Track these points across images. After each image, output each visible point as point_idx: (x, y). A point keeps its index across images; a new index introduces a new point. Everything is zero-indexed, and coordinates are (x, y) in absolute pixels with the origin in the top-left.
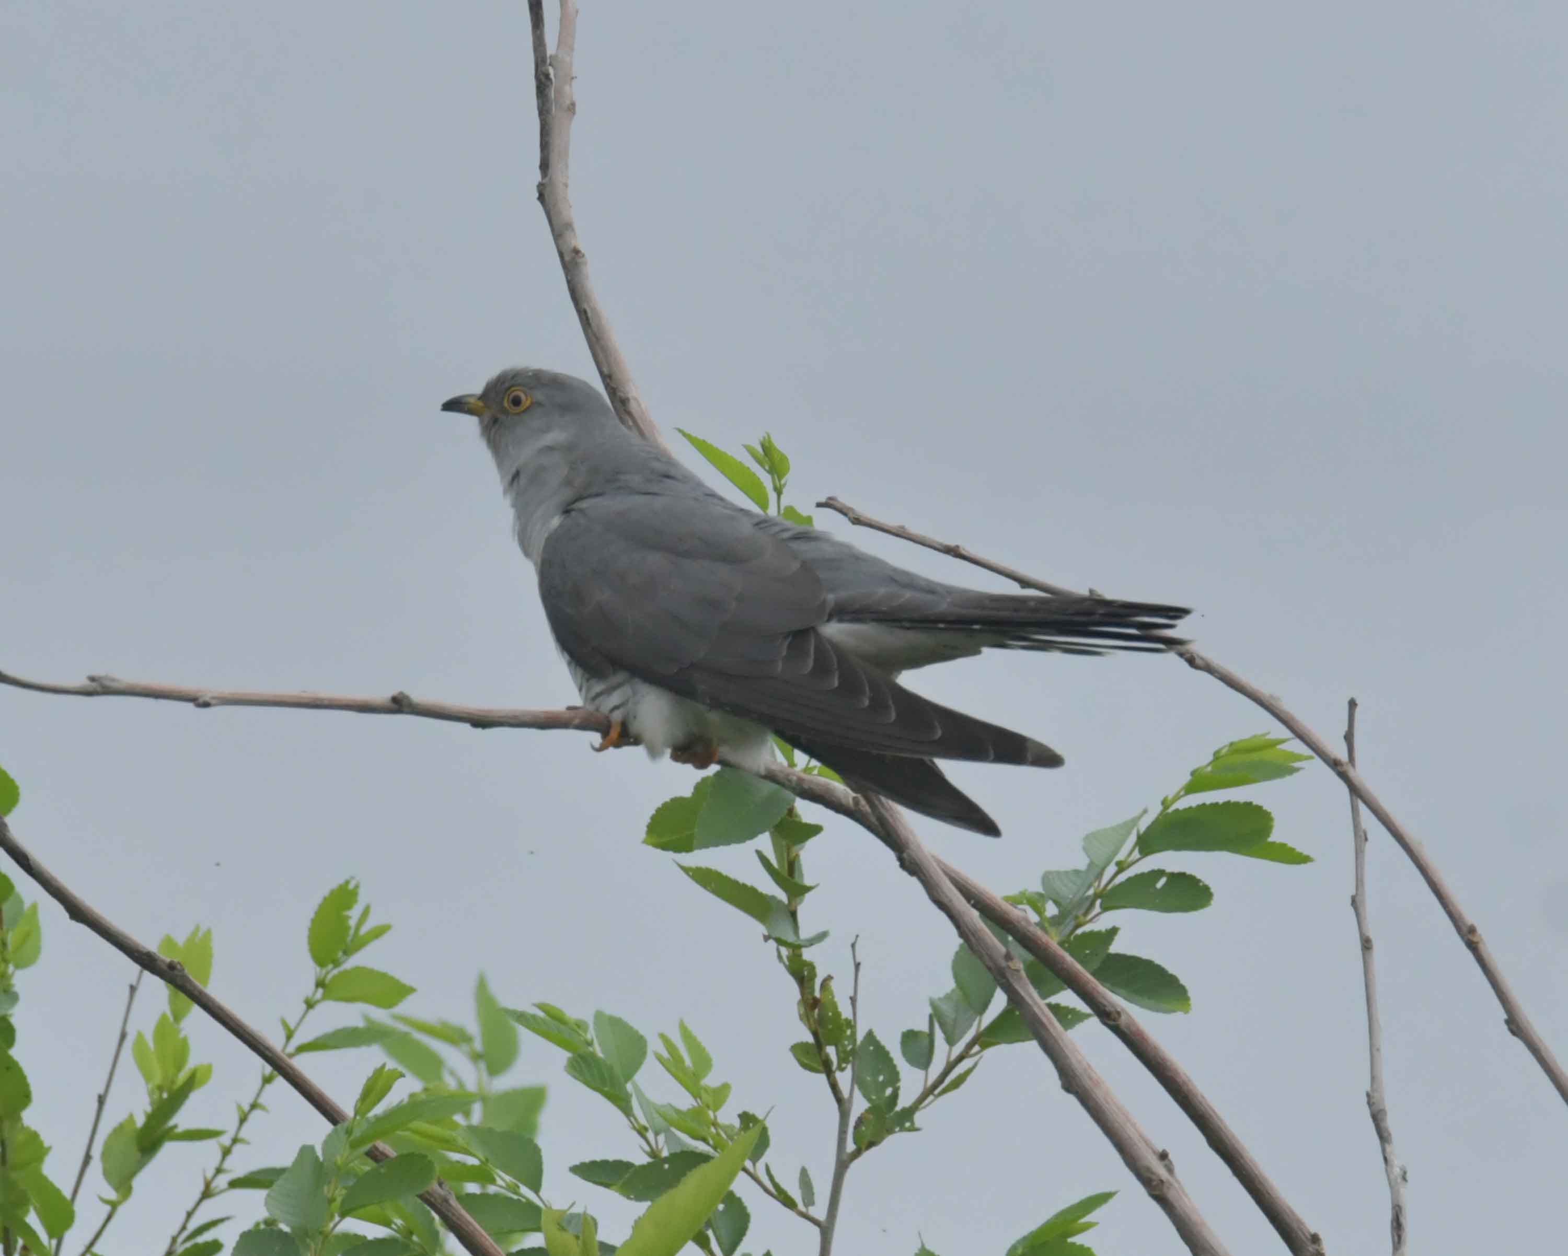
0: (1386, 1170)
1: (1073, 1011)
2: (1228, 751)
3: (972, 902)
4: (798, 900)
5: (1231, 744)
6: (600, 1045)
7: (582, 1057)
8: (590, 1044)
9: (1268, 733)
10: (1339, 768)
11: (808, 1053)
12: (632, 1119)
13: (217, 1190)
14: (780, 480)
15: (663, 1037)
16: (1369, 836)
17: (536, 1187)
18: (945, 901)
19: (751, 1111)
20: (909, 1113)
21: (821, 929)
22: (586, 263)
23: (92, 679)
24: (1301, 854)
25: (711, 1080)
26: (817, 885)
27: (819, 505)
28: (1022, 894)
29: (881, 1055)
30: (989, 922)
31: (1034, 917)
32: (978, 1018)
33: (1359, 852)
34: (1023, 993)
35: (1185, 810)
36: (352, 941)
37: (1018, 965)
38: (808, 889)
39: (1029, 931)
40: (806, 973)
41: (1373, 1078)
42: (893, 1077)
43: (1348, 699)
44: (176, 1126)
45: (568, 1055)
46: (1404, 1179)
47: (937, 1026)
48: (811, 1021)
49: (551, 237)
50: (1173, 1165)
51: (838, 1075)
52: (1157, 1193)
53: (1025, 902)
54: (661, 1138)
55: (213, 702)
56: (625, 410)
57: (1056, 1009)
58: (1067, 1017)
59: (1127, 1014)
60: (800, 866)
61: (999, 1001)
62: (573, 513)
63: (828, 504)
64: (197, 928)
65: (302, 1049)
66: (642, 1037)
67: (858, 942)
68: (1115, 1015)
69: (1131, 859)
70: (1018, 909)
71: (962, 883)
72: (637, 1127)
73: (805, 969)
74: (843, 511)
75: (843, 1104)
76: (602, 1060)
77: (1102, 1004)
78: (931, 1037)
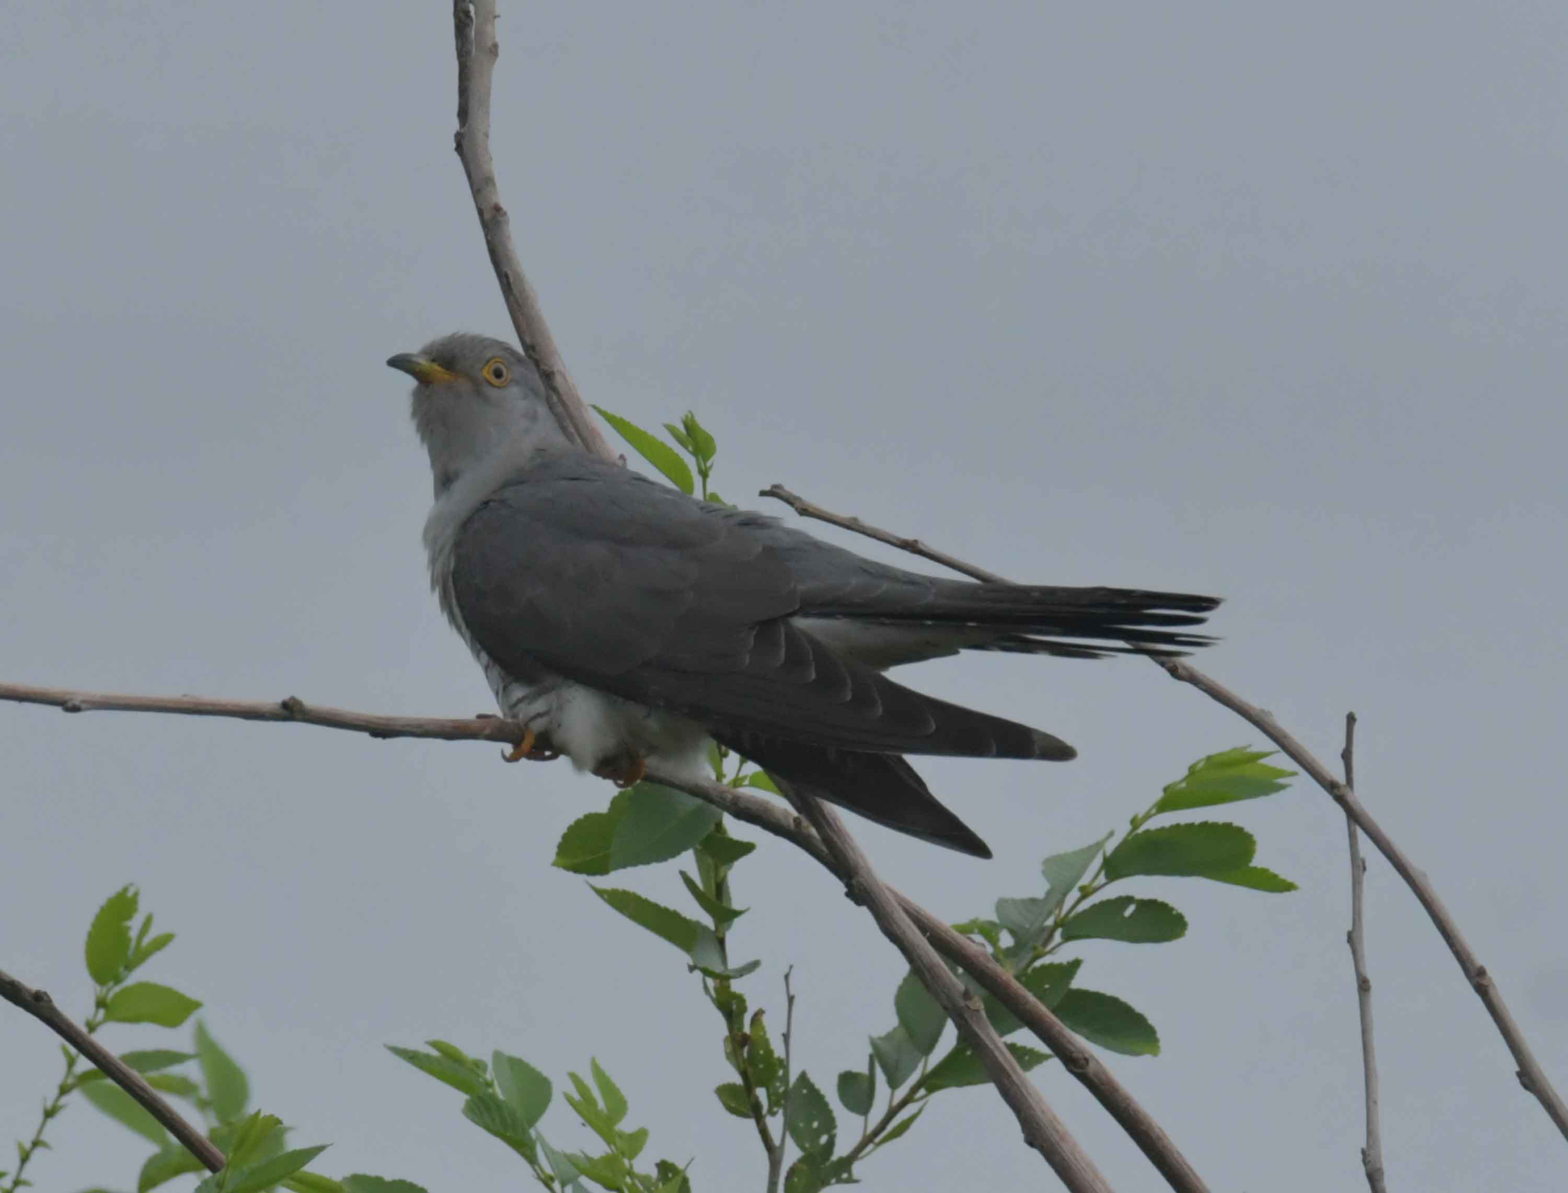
1: (1031, 1051)
2: (1205, 765)
3: (928, 934)
4: (726, 925)
5: (1209, 757)
6: (501, 1087)
7: (480, 1098)
8: (489, 1085)
9: (1250, 746)
10: (1336, 791)
11: (736, 1095)
12: (537, 1167)
14: (705, 463)
15: (574, 1077)
16: (1367, 865)
18: (898, 932)
19: (670, 1159)
20: (846, 1163)
21: (751, 959)
22: (507, 222)
24: (1284, 881)
25: (626, 1126)
26: (748, 909)
27: (763, 493)
28: (973, 922)
29: (815, 1099)
31: (990, 949)
32: (923, 1060)
33: (1357, 884)
34: (983, 1036)
35: (1157, 830)
36: (134, 953)
37: (978, 1004)
38: (737, 914)
39: (982, 963)
40: (734, 1007)
41: (1370, 1134)
42: (829, 1123)
43: (1346, 713)
45: (466, 1097)
47: (878, 1069)
48: (740, 1060)
49: (469, 191)
51: (769, 1120)
53: (976, 931)
54: (569, 1189)
55: (83, 706)
57: (1012, 1048)
58: (1028, 1058)
59: (1097, 1062)
60: (727, 887)
61: (949, 1037)
63: (774, 492)
67: (792, 973)
68: (1083, 1062)
69: (1096, 884)
70: (973, 942)
71: (915, 913)
72: (542, 1176)
73: (734, 1002)
74: (790, 500)
75: (774, 1153)
76: (502, 1102)
77: (1068, 1050)
78: (871, 1079)
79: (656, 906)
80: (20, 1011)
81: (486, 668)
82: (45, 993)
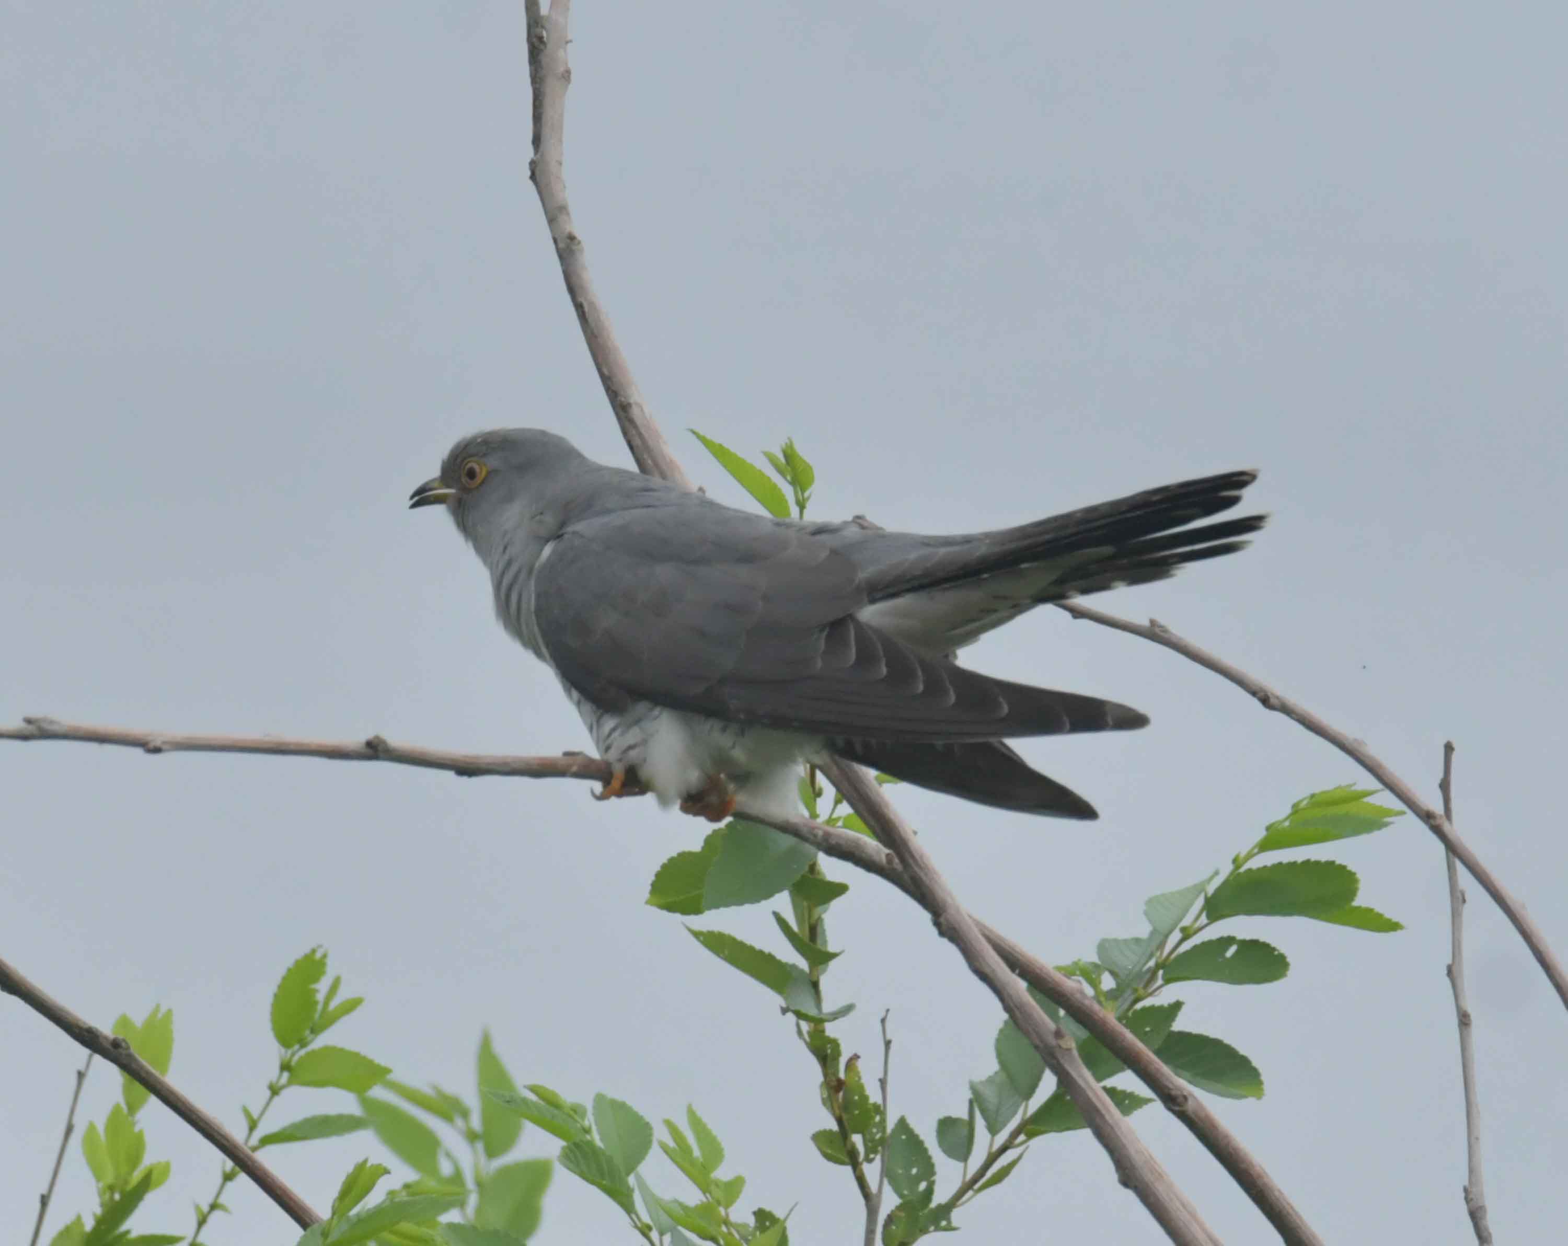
1: (1133, 1095)
2: (1307, 804)
4: (821, 967)
5: (1313, 796)
6: (599, 1131)
7: (576, 1145)
8: (587, 1131)
9: (1355, 784)
10: (1432, 821)
11: (831, 1142)
12: (634, 1216)
14: (803, 494)
15: (669, 1124)
16: (1467, 898)
18: (987, 970)
19: (767, 1208)
20: (945, 1210)
21: (847, 1002)
22: (581, 251)
23: (29, 721)
24: (1389, 920)
25: (723, 1173)
26: (843, 951)
28: (1076, 964)
29: (915, 1144)
30: (1039, 996)
31: (1089, 991)
32: (1024, 1104)
33: (1456, 915)
34: (1074, 1074)
35: (1259, 869)
36: (321, 1016)
37: (1070, 1043)
38: (833, 956)
39: (1083, 1004)
40: (829, 1051)
41: (1471, 1171)
42: (928, 1170)
43: (1445, 741)
44: (128, 1232)
45: (562, 1143)
47: (977, 1112)
48: (835, 1105)
49: (544, 221)
51: (866, 1168)
53: (1078, 973)
54: (667, 1237)
55: (164, 747)
56: (626, 417)
57: (1111, 1092)
58: (1125, 1102)
59: (1195, 1098)
60: (824, 931)
61: (1048, 1084)
64: (158, 1007)
65: (267, 1140)
66: (647, 1124)
67: (888, 1017)
68: (1180, 1100)
69: (1198, 924)
70: (1070, 980)
72: (639, 1225)
73: (828, 1046)
75: (870, 1199)
76: (600, 1148)
77: (1167, 1087)
78: (971, 1123)
79: (751, 948)
81: (578, 704)
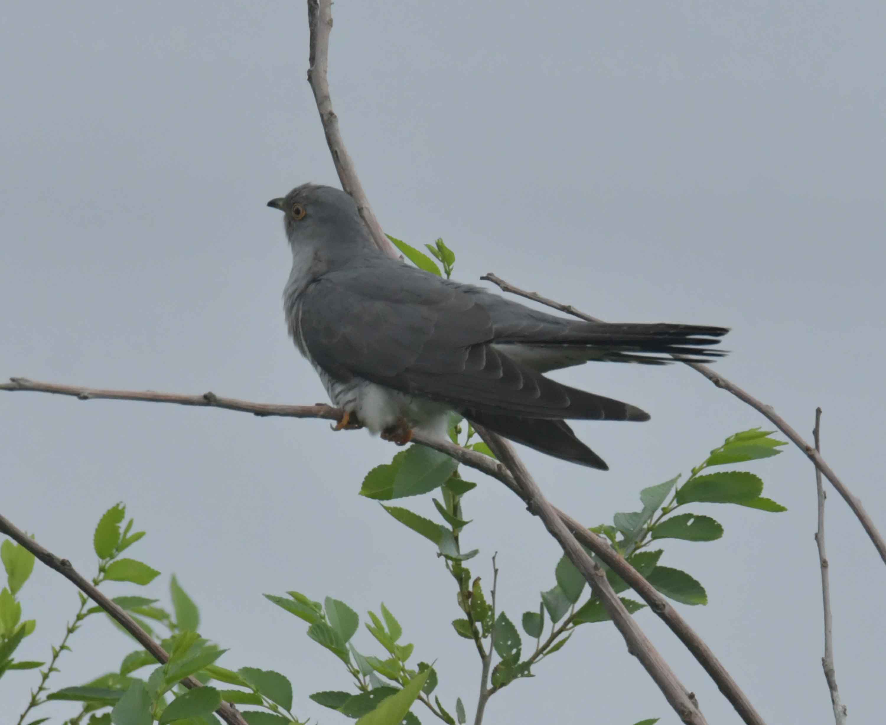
0: (834, 708)
1: (633, 603)
2: (734, 439)
3: (574, 532)
4: (459, 529)
5: (737, 435)
6: (329, 619)
7: (318, 626)
8: (323, 617)
9: (761, 427)
10: (809, 452)
11: (464, 626)
12: (349, 665)
13: (40, 701)
14: (449, 266)
15: (371, 614)
16: (827, 495)
17: (288, 708)
18: (557, 531)
19: (426, 662)
20: (527, 665)
21: (474, 548)
22: (337, 122)
23: (13, 380)
24: (779, 505)
25: (401, 642)
26: (471, 521)
27: (482, 278)
28: (601, 527)
29: (509, 627)
31: (609, 542)
32: (572, 606)
33: (821, 506)
35: (707, 476)
36: (122, 542)
37: (602, 573)
38: (465, 523)
39: (607, 552)
40: (463, 576)
41: (827, 649)
42: (517, 642)
43: (816, 408)
44: (12, 660)
45: (310, 625)
46: (845, 713)
47: (545, 611)
48: (466, 605)
49: (315, 103)
50: (697, 703)
51: (483, 640)
52: (688, 720)
53: (602, 532)
54: (368, 678)
55: (90, 396)
57: (623, 600)
58: (633, 607)
59: (670, 606)
60: (460, 507)
62: (323, 281)
63: (488, 278)
66: (355, 613)
67: (497, 555)
68: (662, 607)
69: (672, 506)
70: (600, 537)
71: (567, 521)
72: (353, 671)
73: (463, 573)
74: (497, 282)
75: (485, 659)
76: (330, 627)
77: (653, 599)
78: (542, 616)
79: (419, 518)
80: (53, 571)
82: (68, 561)
